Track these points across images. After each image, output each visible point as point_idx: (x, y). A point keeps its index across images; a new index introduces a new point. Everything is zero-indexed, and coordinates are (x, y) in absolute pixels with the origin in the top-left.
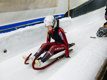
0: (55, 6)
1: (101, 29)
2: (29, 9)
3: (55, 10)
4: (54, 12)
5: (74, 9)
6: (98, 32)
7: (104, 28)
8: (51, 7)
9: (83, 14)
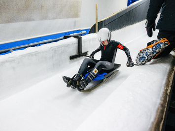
0: (76, 16)
1: (142, 53)
2: (34, 20)
3: (75, 23)
4: (75, 26)
5: (105, 21)
6: (137, 57)
7: (147, 51)
8: (70, 17)
9: (118, 29)
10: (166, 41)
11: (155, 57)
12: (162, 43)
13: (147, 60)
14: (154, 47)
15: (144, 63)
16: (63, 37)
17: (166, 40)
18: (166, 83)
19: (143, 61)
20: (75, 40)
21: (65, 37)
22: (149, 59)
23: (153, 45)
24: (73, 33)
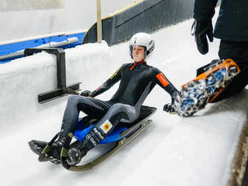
0: (56, 4)
1: (187, 91)
3: (52, 19)
4: (52, 25)
5: (116, 16)
7: (195, 86)
10: (232, 66)
11: (213, 99)
12: (224, 69)
13: (197, 105)
14: (210, 79)
15: (192, 114)
16: (22, 52)
17: (232, 63)
18: (235, 158)
19: (189, 109)
20: (50, 59)
21: (29, 52)
22: (201, 103)
23: (207, 73)
24: (49, 42)
